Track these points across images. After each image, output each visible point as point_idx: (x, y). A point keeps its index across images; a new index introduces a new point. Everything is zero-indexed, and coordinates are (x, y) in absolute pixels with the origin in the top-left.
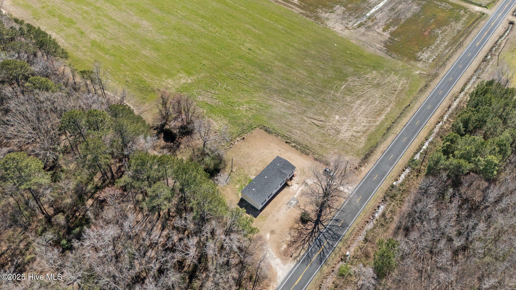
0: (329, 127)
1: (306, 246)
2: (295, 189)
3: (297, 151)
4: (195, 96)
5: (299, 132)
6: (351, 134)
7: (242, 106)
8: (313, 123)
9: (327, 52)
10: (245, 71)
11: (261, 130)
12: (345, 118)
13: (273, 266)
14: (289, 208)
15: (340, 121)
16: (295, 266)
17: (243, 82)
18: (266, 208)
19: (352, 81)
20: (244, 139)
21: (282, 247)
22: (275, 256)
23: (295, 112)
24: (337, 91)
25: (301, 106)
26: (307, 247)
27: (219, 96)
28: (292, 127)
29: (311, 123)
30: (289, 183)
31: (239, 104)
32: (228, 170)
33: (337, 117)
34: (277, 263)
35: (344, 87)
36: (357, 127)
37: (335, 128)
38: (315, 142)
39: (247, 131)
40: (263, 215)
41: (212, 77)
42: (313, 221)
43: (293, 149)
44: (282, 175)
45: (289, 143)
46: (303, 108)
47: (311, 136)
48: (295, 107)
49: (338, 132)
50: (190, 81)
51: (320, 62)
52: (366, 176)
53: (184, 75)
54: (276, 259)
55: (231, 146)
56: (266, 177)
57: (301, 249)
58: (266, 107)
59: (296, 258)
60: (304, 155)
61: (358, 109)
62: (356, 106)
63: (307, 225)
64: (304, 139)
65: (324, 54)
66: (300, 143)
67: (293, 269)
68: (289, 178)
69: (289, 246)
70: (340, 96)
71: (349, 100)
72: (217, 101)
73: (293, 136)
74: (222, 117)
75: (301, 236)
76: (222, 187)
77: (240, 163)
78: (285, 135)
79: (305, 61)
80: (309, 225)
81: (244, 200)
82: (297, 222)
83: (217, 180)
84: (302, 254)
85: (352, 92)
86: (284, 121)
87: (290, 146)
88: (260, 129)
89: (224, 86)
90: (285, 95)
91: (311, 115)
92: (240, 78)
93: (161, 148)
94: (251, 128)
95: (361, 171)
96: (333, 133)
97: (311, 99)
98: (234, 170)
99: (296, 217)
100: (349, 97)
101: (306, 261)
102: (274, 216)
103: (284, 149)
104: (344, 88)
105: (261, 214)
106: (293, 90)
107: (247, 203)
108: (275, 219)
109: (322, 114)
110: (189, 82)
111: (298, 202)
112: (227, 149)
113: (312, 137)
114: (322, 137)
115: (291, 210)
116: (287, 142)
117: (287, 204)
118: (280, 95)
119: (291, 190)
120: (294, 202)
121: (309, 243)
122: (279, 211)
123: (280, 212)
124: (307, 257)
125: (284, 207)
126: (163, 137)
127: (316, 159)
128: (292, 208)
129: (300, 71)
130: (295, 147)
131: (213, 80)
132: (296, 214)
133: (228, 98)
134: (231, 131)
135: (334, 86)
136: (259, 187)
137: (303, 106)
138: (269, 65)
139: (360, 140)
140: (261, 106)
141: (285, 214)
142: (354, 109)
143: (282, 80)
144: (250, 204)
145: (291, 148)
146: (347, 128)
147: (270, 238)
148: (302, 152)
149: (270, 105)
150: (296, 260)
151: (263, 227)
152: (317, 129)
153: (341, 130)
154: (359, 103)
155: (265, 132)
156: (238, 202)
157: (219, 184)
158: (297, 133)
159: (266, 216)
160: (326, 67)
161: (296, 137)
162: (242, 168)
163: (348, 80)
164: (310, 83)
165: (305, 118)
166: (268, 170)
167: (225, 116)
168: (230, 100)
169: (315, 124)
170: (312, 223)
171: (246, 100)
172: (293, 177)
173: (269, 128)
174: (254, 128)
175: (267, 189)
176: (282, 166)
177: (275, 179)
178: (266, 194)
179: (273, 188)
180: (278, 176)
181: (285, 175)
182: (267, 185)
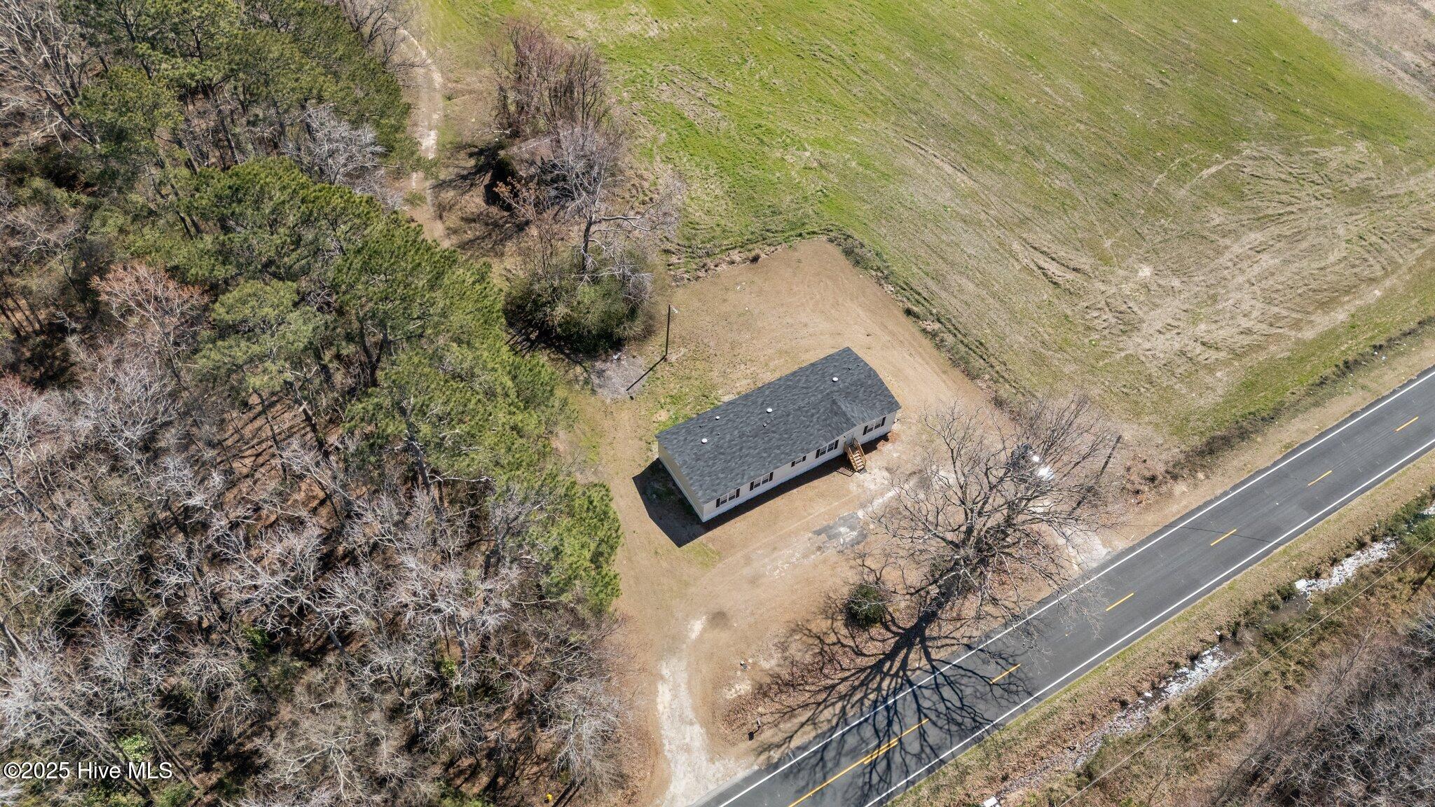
0: (1100, 297)
1: (827, 714)
2: (872, 487)
3: (935, 352)
4: (651, 82)
5: (971, 287)
6: (1177, 346)
7: (798, 149)
8: (1040, 268)
9: (1192, 37)
10: (858, 40)
11: (830, 247)
12: (1176, 283)
13: (667, 747)
14: (819, 548)
15: (1154, 287)
16: (748, 780)
17: (834, 72)
18: (732, 522)
19: (1255, 158)
20: (755, 259)
21: (730, 686)
22: (690, 714)
23: (983, 216)
24: (1179, 181)
25: (1016, 201)
26: (829, 721)
27: (732, 99)
28: (952, 264)
29: (1032, 266)
30: (855, 458)
31: (788, 141)
32: (653, 348)
33: (1146, 272)
34: (687, 740)
35: (1213, 170)
36: (1214, 326)
37: (1124, 308)
38: (1022, 339)
39: (780, 237)
40: (710, 545)
41: (734, 36)
42: (894, 629)
43: (926, 342)
44: (835, 419)
45: (917, 316)
46: (1023, 209)
47: (1012, 312)
48: (993, 199)
49: (1126, 328)
50: (653, 32)
51: (1149, 68)
52: (1182, 519)
53: (644, 11)
54: (691, 724)
55: (702, 274)
56: (770, 410)
57: (803, 719)
58: (884, 174)
59: (769, 747)
60: (957, 373)
61: (1244, 265)
62: (1236, 249)
63: (866, 635)
64: (981, 316)
65: (1178, 42)
66: (960, 327)
67: (737, 787)
68: (862, 439)
69: (762, 692)
70: (1184, 201)
71: (1217, 221)
72: (719, 115)
73: (944, 295)
74: (712, 172)
75: (826, 671)
76: (608, 401)
77: (706, 341)
78: (915, 283)
79: (1095, 51)
80: (872, 639)
81: (664, 470)
82: (827, 612)
83: (601, 373)
84: (795, 743)
85: (1241, 197)
86: (929, 237)
87: (915, 330)
88: (831, 241)
89: (764, 72)
90: (971, 149)
91: (1043, 239)
92: (830, 59)
93: (462, 219)
94: (799, 231)
95: (1170, 494)
96: (1105, 324)
97: (1064, 185)
98: (673, 358)
99: (835, 591)
100: (1219, 210)
101: (804, 774)
102: (748, 560)
103: (892, 334)
104: (1213, 176)
105: (702, 538)
106: (1009, 138)
107: (670, 485)
108: (746, 571)
109: (1092, 247)
110: (652, 34)
111: (863, 536)
112: (682, 279)
113: (1016, 318)
114: (1056, 328)
115: (825, 561)
116: (909, 312)
117: (818, 533)
118: (953, 146)
119: (853, 487)
120: (847, 534)
121: (844, 708)
122: (775, 549)
123: (775, 554)
124: (813, 761)
125: (804, 540)
126: (485, 186)
127: (999, 403)
128: (831, 553)
129: (1062, 80)
130: (933, 335)
131: (734, 44)
132: (839, 581)
133: (760, 114)
134: (723, 222)
135: (1172, 160)
136: (728, 437)
137: (1024, 199)
138: (953, 38)
139: (1209, 379)
140: (867, 167)
141: (795, 566)
142: (1224, 260)
143: (980, 95)
144: (681, 492)
145: (919, 335)
146: (1170, 321)
147: (700, 639)
148: (955, 363)
149: (903, 172)
150: (763, 757)
151: (692, 590)
152: (1047, 293)
153: (1142, 321)
154: (1256, 243)
155: (842, 257)
156: (638, 472)
157: (599, 390)
158: (961, 291)
159: (718, 553)
160: (1166, 89)
161: (953, 301)
162: (706, 360)
163: (1238, 152)
164: (1082, 127)
165: (1016, 246)
166: (789, 386)
167: (722, 169)
168: (763, 123)
169: (1044, 273)
170: (891, 635)
171: (821, 134)
172: (882, 442)
173: (862, 246)
174: (808, 234)
175: (759, 453)
176: (848, 388)
177: (801, 424)
178: (746, 472)
179: (783, 456)
180: (819, 418)
181: (845, 423)
182: (763, 439)
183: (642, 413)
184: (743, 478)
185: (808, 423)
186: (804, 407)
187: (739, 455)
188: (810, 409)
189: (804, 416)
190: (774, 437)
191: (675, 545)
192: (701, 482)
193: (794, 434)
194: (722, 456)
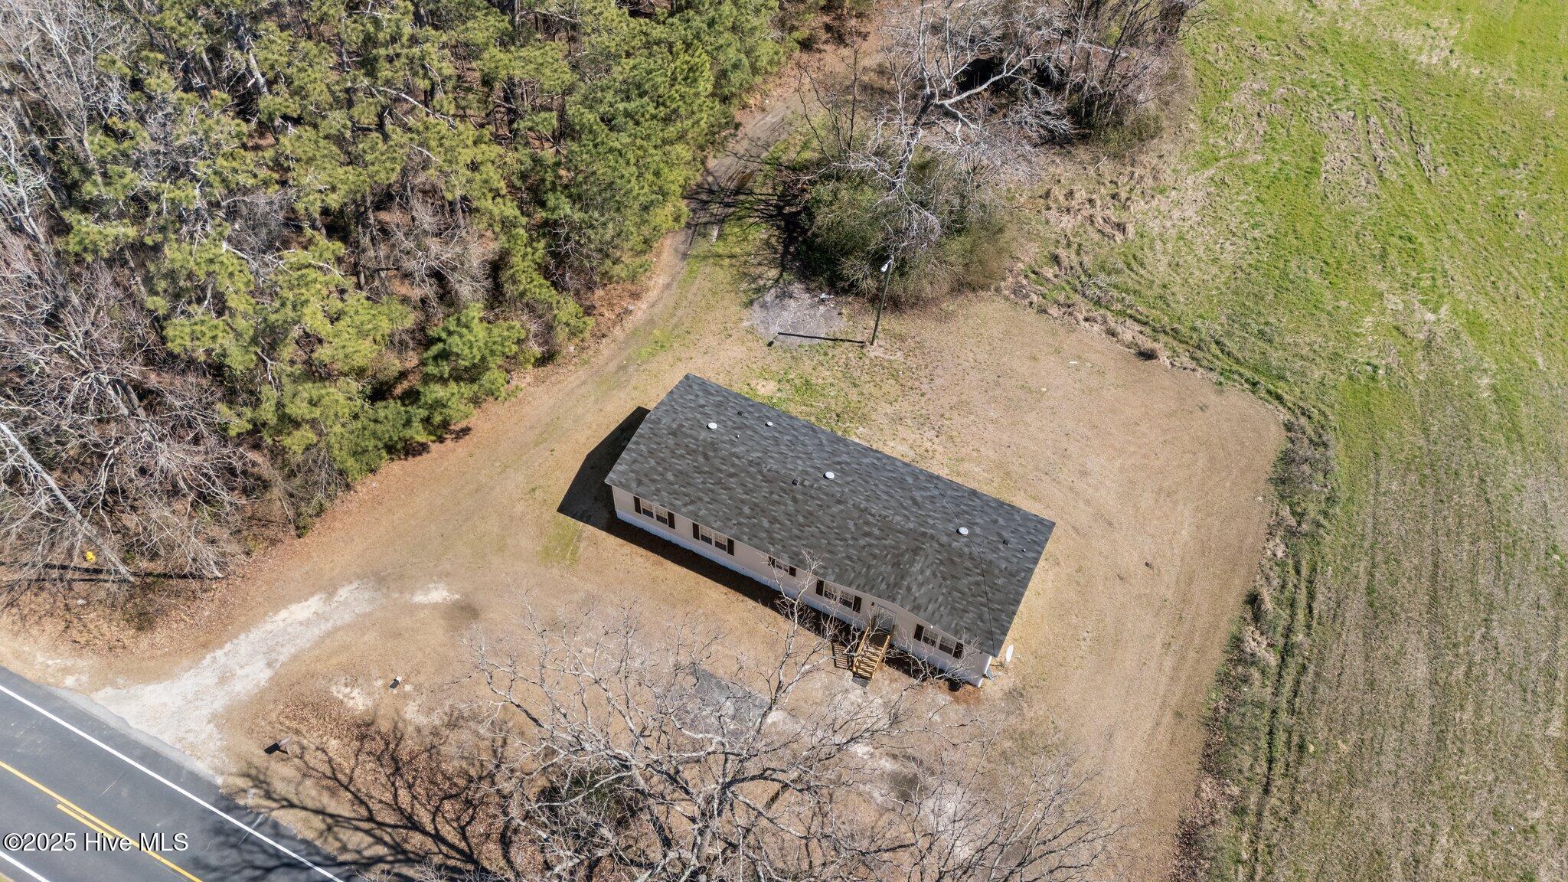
2: (842, 709)
3: (1209, 679)
4: (1337, 100)
7: (1423, 303)
11: (1275, 433)
13: (219, 653)
16: (195, 781)
18: (641, 551)
20: (1148, 355)
21: (352, 683)
22: (285, 653)
28: (1438, 620)
31: (1426, 283)
32: (871, 325)
34: (240, 672)
38: (1385, 815)
39: (1223, 363)
40: (582, 544)
41: (1543, 133)
45: (1258, 615)
47: (1434, 769)
50: (1428, 58)
53: (1453, 32)
54: (269, 665)
55: (1056, 311)
56: (830, 475)
57: (333, 807)
58: (1515, 430)
59: (260, 781)
60: (1197, 737)
66: (1305, 697)
67: (174, 770)
68: (903, 640)
69: (363, 730)
73: (1354, 637)
74: (1257, 234)
75: (447, 805)
76: (746, 324)
77: (939, 372)
78: (1328, 582)
82: (552, 754)
84: (287, 819)
87: (1226, 628)
88: (1289, 427)
94: (1261, 378)
98: (874, 352)
101: (232, 856)
103: (1185, 597)
105: (589, 530)
110: (1423, 59)
112: (1026, 297)
116: (1253, 600)
119: (821, 680)
121: (380, 859)
124: (260, 859)
130: (1244, 660)
133: (1433, 229)
134: (1176, 289)
136: (741, 450)
140: (1502, 400)
147: (418, 609)
148: (1213, 722)
150: (242, 783)
151: (496, 560)
155: (1273, 457)
156: (647, 406)
157: (756, 308)
158: (1392, 661)
159: (574, 560)
161: (1354, 658)
162: (904, 388)
168: (1423, 240)
171: (1493, 314)
172: (940, 683)
174: (1269, 392)
175: (743, 501)
176: (961, 556)
177: (837, 528)
178: (699, 503)
179: (764, 535)
180: (870, 545)
181: (888, 586)
182: (772, 493)
183: (754, 366)
184: (685, 505)
185: (848, 536)
186: (873, 515)
187: (721, 479)
188: (876, 525)
189: (855, 524)
190: (785, 505)
191: (558, 504)
192: (640, 459)
193: (813, 529)
194: (701, 459)
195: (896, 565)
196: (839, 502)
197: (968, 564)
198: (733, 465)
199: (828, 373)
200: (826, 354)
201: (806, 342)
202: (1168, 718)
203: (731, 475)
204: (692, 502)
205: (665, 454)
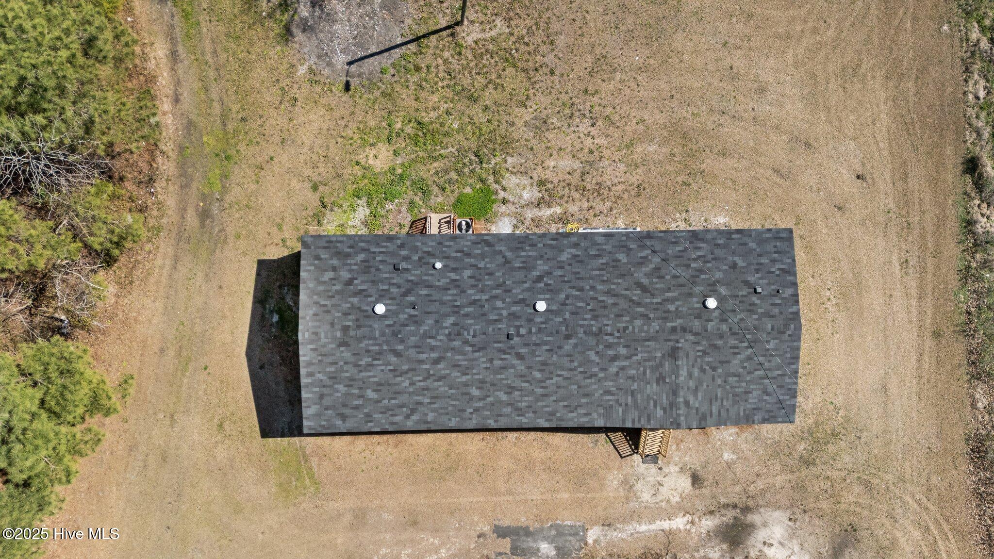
30: (655, 435)
56: (541, 306)
76: (302, 70)
77: (555, 27)
116: (971, 166)
122: (414, 524)
123: (409, 534)
136: (428, 324)
148: (969, 325)
157: (300, 36)
166: (616, 265)
175: (466, 385)
176: (721, 337)
177: (580, 366)
178: (421, 409)
179: (507, 410)
180: (622, 369)
181: (664, 410)
182: (491, 360)
183: (350, 133)
184: (407, 417)
185: (596, 369)
186: (611, 335)
187: (428, 370)
188: (618, 344)
189: (597, 353)
190: (513, 366)
191: (257, 429)
192: (326, 391)
193: (555, 379)
194: (393, 359)
195: (661, 379)
196: (568, 337)
197: (732, 342)
198: (432, 349)
199: (435, 98)
200: (418, 69)
201: (385, 60)
202: (929, 343)
203: (437, 361)
204: (413, 411)
205: (350, 371)
